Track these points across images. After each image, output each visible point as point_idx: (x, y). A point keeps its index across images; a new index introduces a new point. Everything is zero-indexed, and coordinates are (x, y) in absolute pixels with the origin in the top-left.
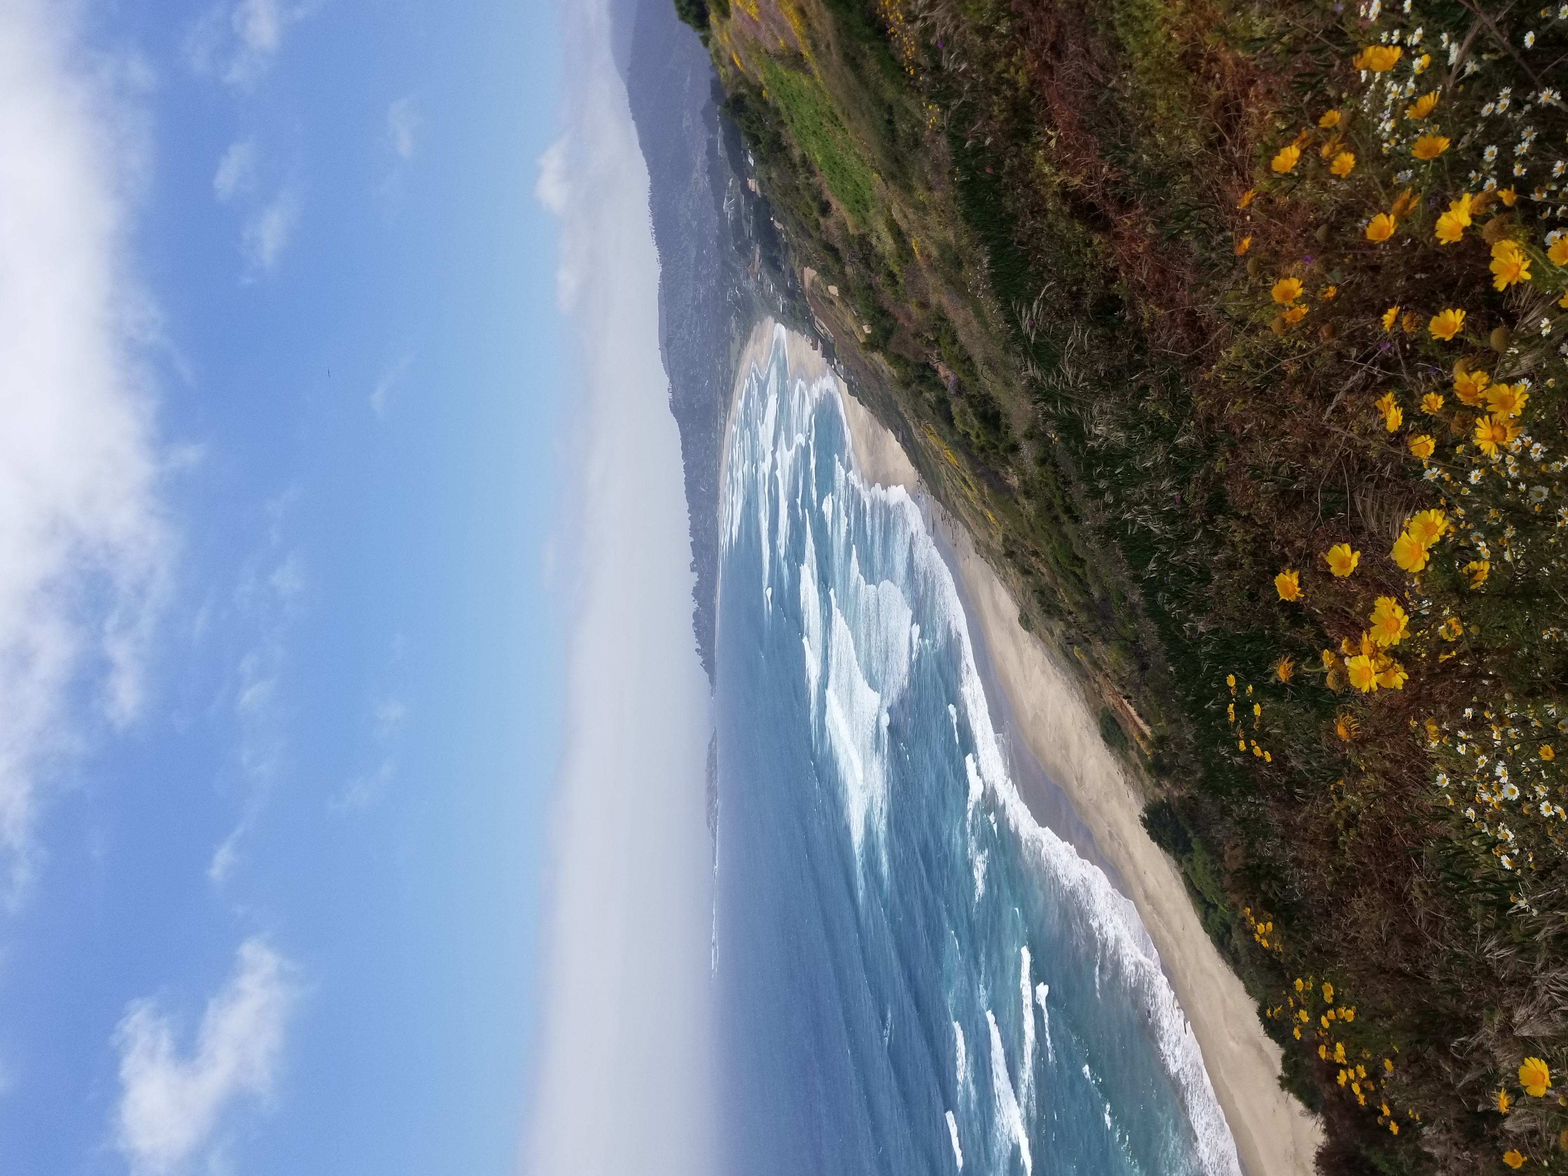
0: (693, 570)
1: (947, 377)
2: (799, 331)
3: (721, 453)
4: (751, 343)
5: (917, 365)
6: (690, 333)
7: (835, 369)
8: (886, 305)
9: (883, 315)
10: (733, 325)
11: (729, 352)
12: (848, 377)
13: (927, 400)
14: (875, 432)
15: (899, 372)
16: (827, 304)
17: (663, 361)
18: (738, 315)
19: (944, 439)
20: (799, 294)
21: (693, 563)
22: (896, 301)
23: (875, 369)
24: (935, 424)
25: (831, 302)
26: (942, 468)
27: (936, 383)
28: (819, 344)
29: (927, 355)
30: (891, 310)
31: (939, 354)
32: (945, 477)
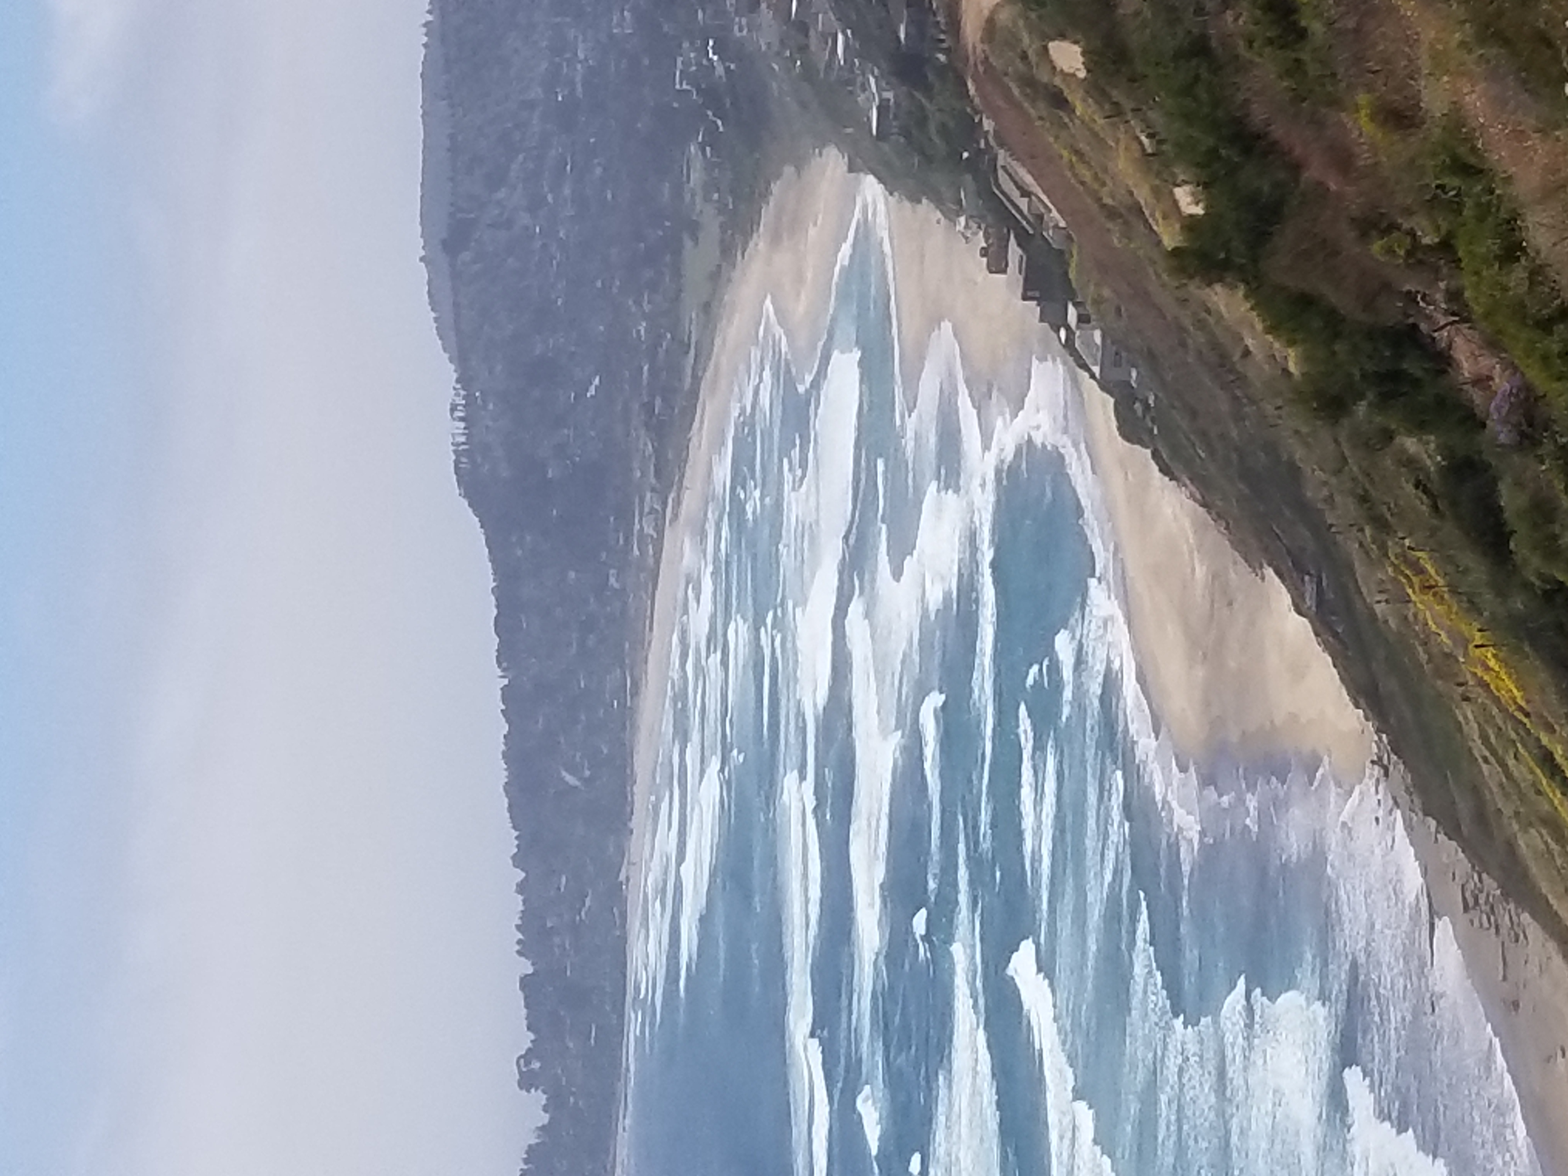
0: (527, 1082)
1: (1482, 381)
2: (939, 202)
3: (641, 644)
4: (760, 243)
5: (1371, 334)
6: (535, 205)
7: (1069, 345)
8: (1258, 114)
9: (1247, 151)
10: (696, 176)
11: (677, 273)
12: (1116, 375)
13: (1410, 463)
14: (1216, 576)
15: (1306, 359)
16: (1043, 107)
17: (434, 305)
18: (713, 139)
19: (1473, 607)
20: (942, 71)
21: (527, 1057)
22: (1298, 98)
23: (1215, 345)
24: (1440, 552)
25: (1059, 101)
26: (1466, 714)
27: (1441, 402)
28: (1014, 252)
29: (1411, 297)
30: (1278, 131)
31: (1454, 296)
32: (1479, 749)
